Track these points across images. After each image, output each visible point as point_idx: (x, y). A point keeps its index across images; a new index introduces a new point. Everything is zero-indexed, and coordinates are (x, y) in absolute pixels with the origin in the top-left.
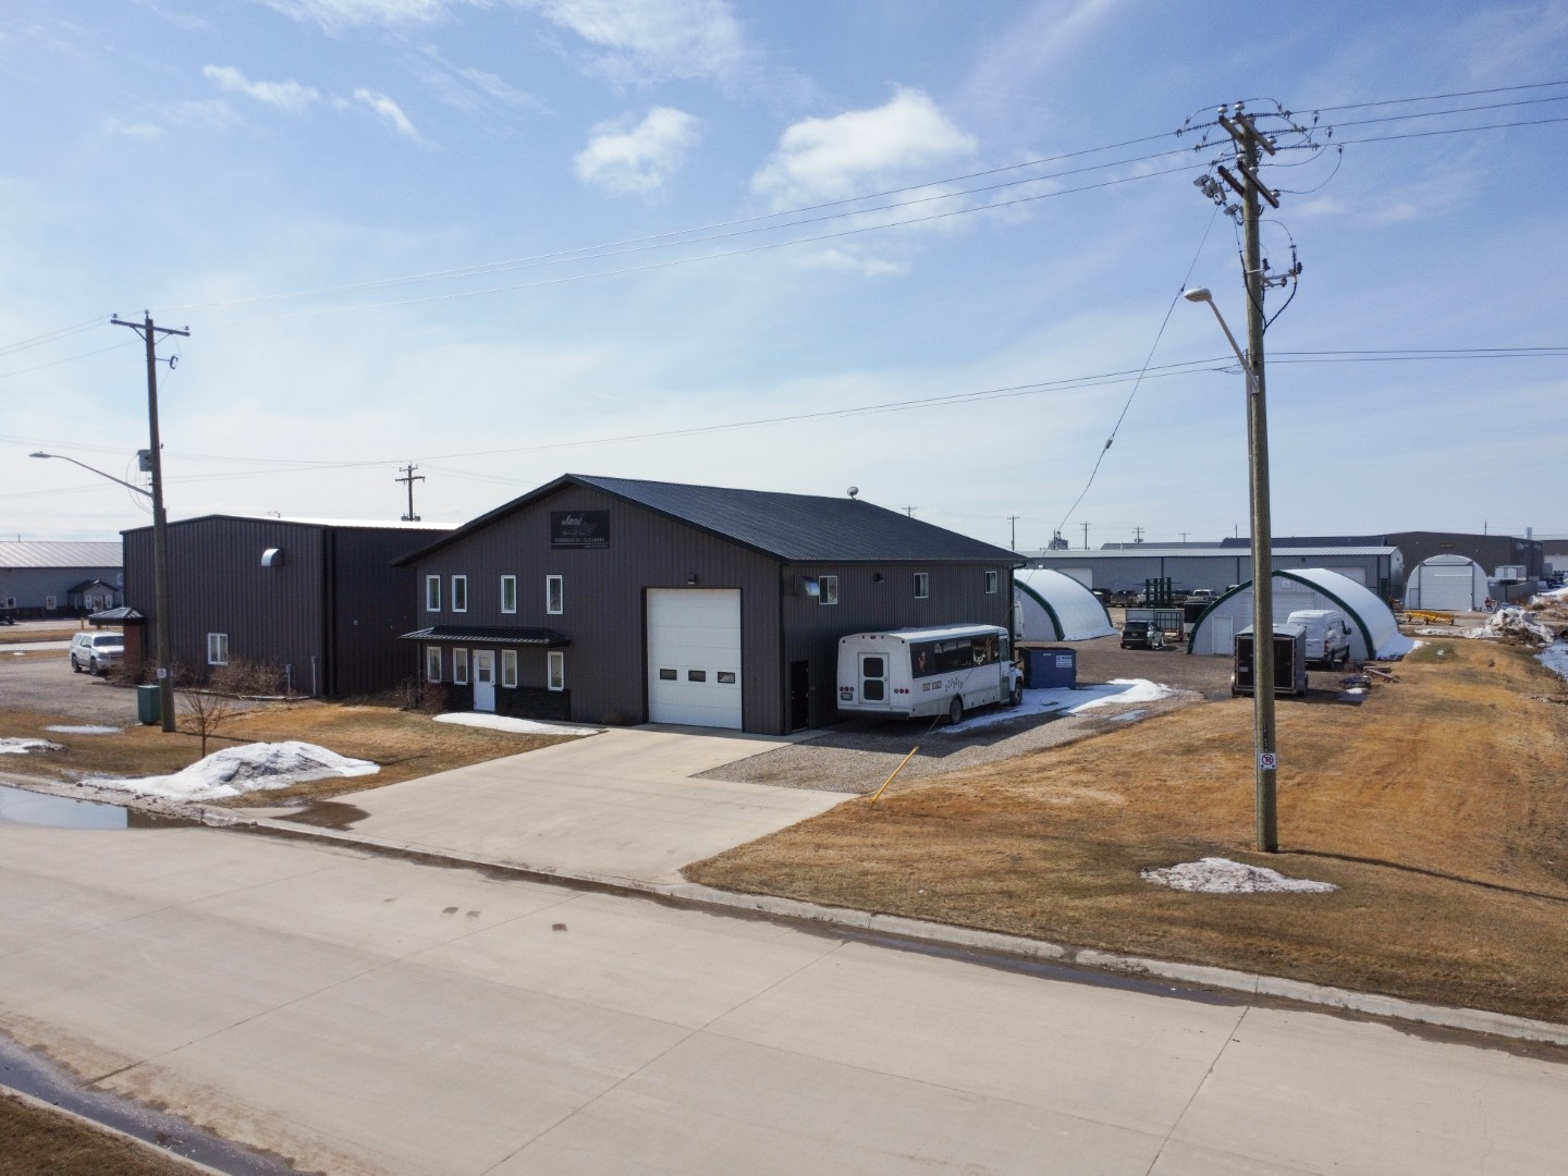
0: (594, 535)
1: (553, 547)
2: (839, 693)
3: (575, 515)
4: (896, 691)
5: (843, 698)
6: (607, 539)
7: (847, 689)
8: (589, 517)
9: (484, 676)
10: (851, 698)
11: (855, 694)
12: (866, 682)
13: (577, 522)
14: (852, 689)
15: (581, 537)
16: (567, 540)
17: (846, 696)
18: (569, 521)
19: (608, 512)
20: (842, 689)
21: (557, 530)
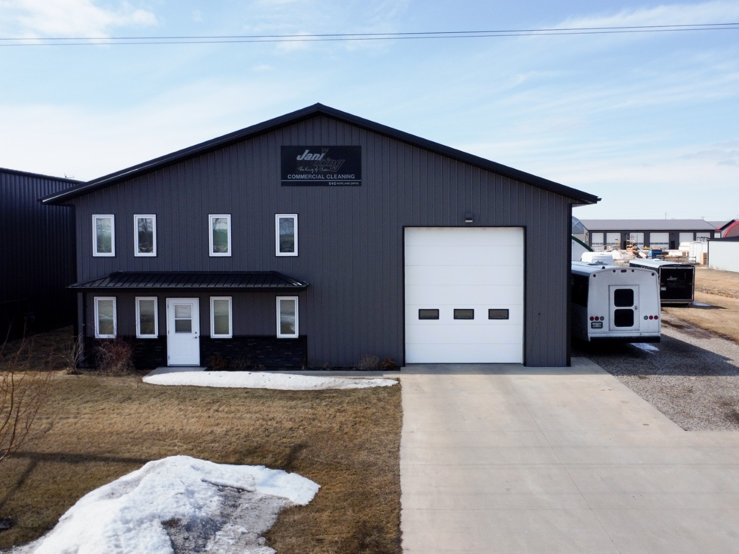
0: (341, 171)
1: (283, 184)
2: (589, 322)
3: (314, 150)
4: (646, 318)
5: (592, 327)
6: (358, 176)
7: (597, 318)
8: (334, 152)
9: (183, 327)
10: (601, 327)
11: (605, 322)
12: (617, 312)
13: (318, 157)
14: (602, 318)
15: (325, 174)
16: (304, 176)
17: (597, 325)
18: (307, 156)
19: (359, 147)
20: (592, 319)
21: (289, 165)
